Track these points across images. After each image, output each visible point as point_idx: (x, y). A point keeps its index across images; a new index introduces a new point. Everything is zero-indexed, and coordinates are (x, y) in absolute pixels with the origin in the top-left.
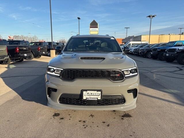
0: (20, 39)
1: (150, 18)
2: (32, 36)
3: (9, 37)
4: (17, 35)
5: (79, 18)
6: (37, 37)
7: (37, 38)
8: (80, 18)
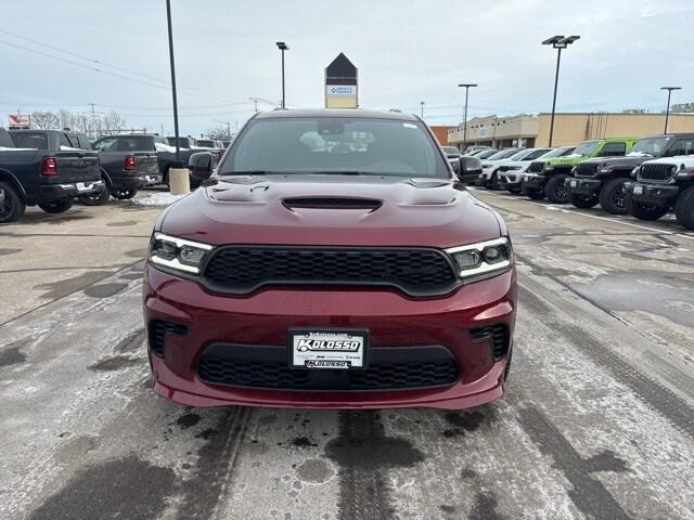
0: (57, 124)
1: (555, 47)
2: (102, 116)
3: (15, 118)
4: (45, 111)
5: (282, 46)
6: (122, 118)
7: (123, 123)
8: (286, 44)
